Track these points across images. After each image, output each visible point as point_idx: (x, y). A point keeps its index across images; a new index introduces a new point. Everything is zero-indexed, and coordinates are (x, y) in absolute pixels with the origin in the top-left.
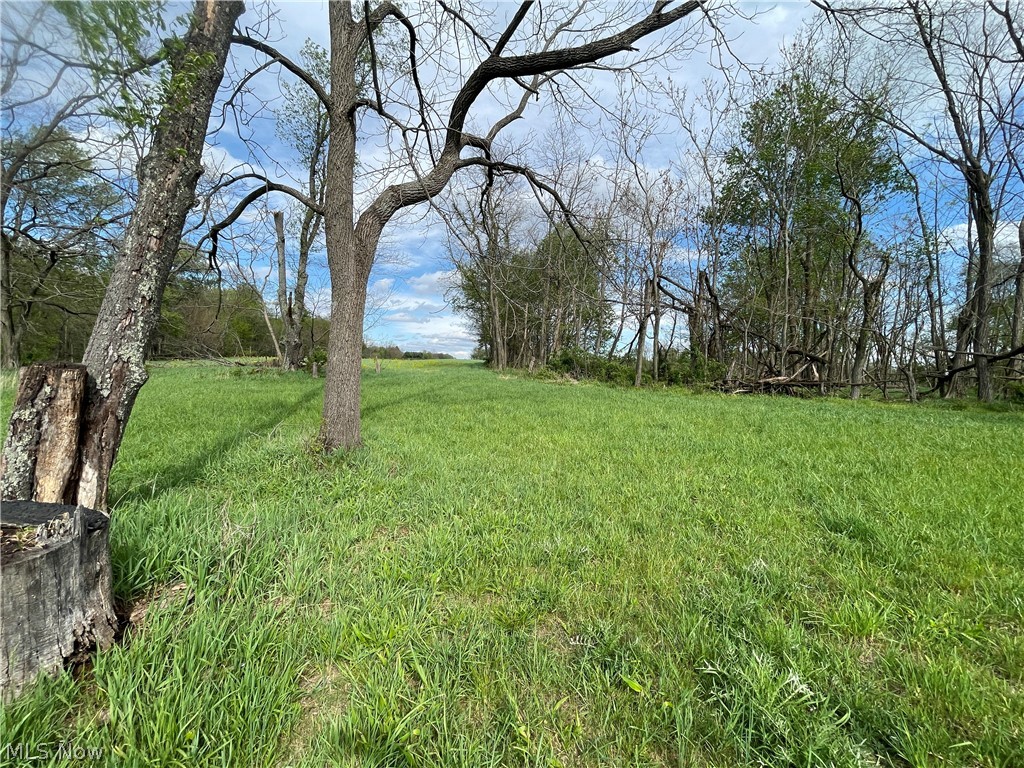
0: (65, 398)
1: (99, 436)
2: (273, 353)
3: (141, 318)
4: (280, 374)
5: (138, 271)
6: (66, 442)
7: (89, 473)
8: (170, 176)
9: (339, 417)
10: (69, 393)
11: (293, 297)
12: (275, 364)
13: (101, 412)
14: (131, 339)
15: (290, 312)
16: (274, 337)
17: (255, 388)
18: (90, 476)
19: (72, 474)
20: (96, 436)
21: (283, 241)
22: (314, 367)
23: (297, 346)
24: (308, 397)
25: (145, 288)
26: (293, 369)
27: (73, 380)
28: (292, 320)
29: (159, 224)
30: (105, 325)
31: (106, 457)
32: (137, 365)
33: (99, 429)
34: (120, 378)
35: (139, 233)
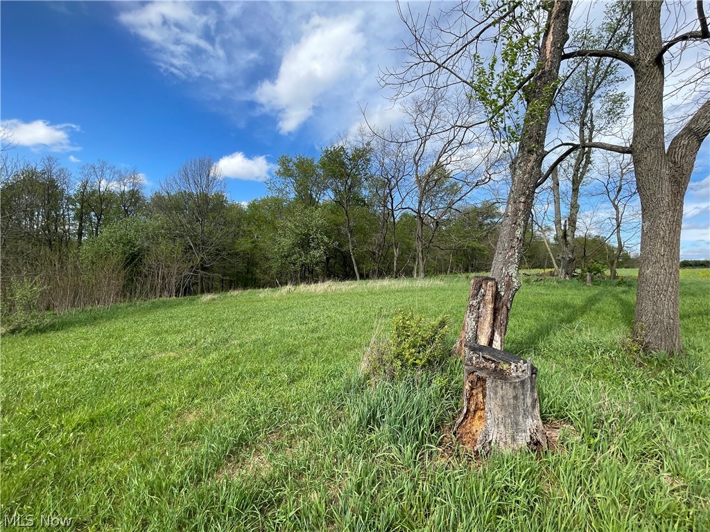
0: (489, 297)
1: (501, 317)
2: (551, 266)
3: (517, 251)
4: (558, 282)
5: (515, 224)
6: (489, 319)
7: (497, 337)
8: (529, 164)
9: (656, 323)
10: (491, 292)
11: (567, 223)
12: (552, 274)
13: (501, 304)
14: (512, 263)
15: (565, 235)
16: (551, 255)
17: (543, 292)
18: (497, 339)
19: (491, 336)
20: (499, 317)
21: (558, 185)
22: (588, 277)
23: (571, 260)
24: (592, 301)
25: (518, 233)
26: (567, 278)
27: (492, 286)
28: (566, 241)
29: (524, 194)
30: (500, 256)
31: (503, 330)
32: (515, 278)
33: (500, 313)
34: (509, 285)
35: (515, 202)
